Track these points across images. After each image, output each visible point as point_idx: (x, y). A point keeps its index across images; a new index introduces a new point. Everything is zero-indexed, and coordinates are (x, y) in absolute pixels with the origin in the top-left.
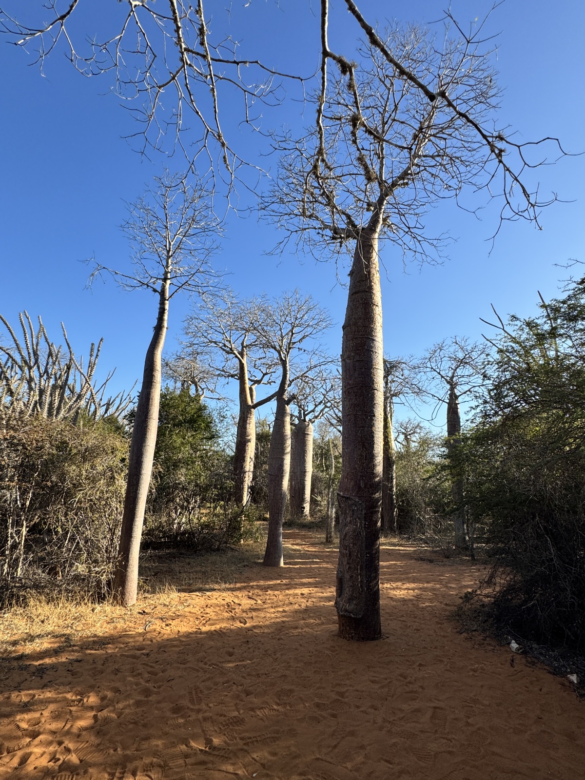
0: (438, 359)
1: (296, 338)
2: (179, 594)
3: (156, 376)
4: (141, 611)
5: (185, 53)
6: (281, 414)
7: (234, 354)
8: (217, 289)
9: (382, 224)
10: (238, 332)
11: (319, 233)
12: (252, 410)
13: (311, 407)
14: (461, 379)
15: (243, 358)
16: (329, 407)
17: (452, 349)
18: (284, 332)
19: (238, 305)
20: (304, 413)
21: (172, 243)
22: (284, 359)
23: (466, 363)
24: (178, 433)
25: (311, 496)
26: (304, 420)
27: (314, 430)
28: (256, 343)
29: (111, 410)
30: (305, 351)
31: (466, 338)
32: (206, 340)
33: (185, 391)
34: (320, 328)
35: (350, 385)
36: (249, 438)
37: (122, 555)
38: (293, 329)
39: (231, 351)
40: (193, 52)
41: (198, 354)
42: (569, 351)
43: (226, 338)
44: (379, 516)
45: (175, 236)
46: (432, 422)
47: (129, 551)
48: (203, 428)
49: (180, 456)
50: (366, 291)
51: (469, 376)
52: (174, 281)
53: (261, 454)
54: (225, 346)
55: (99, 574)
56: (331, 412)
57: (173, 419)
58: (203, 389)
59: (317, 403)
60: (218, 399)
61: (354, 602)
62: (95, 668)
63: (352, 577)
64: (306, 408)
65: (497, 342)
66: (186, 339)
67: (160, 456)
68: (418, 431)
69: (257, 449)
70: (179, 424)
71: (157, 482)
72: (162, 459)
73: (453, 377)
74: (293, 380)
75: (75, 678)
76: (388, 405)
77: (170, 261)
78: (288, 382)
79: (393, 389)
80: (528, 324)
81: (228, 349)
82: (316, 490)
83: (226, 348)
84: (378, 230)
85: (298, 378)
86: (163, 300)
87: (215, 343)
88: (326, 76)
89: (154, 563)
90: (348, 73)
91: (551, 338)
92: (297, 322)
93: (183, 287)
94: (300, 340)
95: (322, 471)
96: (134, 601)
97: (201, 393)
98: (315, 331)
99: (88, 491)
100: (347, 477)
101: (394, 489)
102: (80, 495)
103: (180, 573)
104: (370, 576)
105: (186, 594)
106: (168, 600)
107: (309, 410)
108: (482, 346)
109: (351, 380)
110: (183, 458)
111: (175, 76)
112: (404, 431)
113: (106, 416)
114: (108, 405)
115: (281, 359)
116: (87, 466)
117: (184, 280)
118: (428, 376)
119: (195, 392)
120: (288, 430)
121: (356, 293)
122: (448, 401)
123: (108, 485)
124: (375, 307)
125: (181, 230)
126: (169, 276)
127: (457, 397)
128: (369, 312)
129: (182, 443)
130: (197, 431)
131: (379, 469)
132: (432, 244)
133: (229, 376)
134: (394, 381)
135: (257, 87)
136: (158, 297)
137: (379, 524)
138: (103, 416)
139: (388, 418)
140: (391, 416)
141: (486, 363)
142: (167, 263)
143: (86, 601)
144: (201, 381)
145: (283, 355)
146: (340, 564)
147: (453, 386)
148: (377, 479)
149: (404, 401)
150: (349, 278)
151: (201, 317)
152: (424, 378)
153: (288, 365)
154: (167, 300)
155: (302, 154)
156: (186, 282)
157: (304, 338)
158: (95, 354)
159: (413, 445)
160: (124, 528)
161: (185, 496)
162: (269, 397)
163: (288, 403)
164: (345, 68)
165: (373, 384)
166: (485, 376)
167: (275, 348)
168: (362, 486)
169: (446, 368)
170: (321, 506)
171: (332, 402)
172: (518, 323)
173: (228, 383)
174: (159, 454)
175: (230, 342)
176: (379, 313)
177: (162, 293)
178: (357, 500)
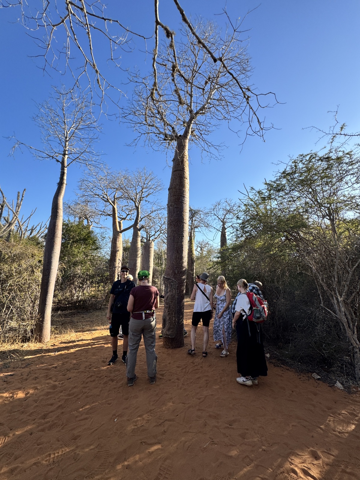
0: (218, 209)
1: (145, 194)
2: (76, 334)
3: (59, 212)
4: (52, 345)
5: (70, 5)
6: (135, 236)
7: (109, 202)
8: (97, 163)
9: (191, 134)
10: (111, 190)
11: (156, 136)
12: (120, 234)
13: (153, 233)
14: (228, 220)
15: (114, 205)
16: (163, 233)
17: (224, 205)
18: (138, 191)
19: (111, 174)
20: (149, 236)
21: (68, 133)
22: (137, 206)
23: (231, 212)
24: (76, 246)
25: (152, 279)
26: (149, 240)
27: (155, 245)
28: (122, 197)
29: (34, 234)
30: (149, 202)
31: (231, 199)
32: (92, 193)
33: (80, 222)
34: (157, 190)
35: (171, 220)
36: (118, 249)
37: (40, 315)
38: (142, 189)
39: (107, 201)
40: (75, 6)
41: (88, 202)
42: (275, 206)
43: (105, 193)
44: (185, 287)
45: (70, 128)
46: (214, 241)
47: (45, 312)
48: (91, 243)
49: (77, 259)
50: (181, 171)
51: (232, 218)
52: (71, 156)
53: (126, 258)
54: (104, 197)
55: (25, 326)
56: (164, 236)
57: (73, 238)
58: (91, 222)
59: (156, 231)
60: (101, 228)
61: (171, 330)
62: (22, 378)
63: (170, 318)
64: (150, 234)
65: (244, 201)
66: (80, 192)
67: (65, 259)
68: (207, 246)
69: (123, 255)
70: (76, 241)
71: (62, 273)
72: (66, 261)
73: (224, 219)
74: (143, 218)
75: (9, 385)
76: (193, 232)
77: (67, 144)
78: (140, 219)
79: (195, 224)
80: (259, 192)
81: (106, 200)
82: (155, 276)
83: (104, 199)
84: (188, 137)
85: (145, 217)
86: (63, 167)
87: (98, 195)
88: (158, 37)
89: (62, 318)
90: (170, 38)
91: (268, 199)
92: (145, 186)
93: (76, 160)
94: (147, 196)
95: (158, 266)
96: (49, 339)
97: (90, 224)
98: (155, 192)
99: (16, 279)
100: (169, 269)
101: (194, 274)
102: (10, 282)
103: (77, 322)
104: (179, 317)
105: (81, 333)
106: (69, 337)
107: (152, 235)
108: (238, 204)
109: (172, 217)
110: (79, 260)
111: (64, 20)
112: (200, 246)
113: (31, 236)
114: (32, 230)
115: (136, 206)
116: (15, 265)
117: (77, 156)
118: (212, 218)
119: (87, 223)
120: (139, 244)
121: (176, 171)
122: (221, 231)
123: (30, 275)
124: (185, 179)
125: (74, 125)
126: (67, 153)
127: (225, 229)
128: (182, 182)
129: (79, 252)
130: (87, 245)
131: (185, 264)
132: (216, 148)
133: (107, 215)
134: (196, 220)
135: (118, 38)
136: (60, 165)
137: (184, 292)
138: (29, 236)
139: (192, 239)
140: (194, 238)
141: (239, 211)
142: (66, 144)
143: (17, 342)
144: (90, 217)
145: (137, 205)
146: (164, 312)
147: (224, 223)
148: (184, 269)
149: (200, 230)
150: (172, 163)
151: (89, 180)
152: (211, 219)
153: (139, 209)
154: (66, 167)
155: (147, 87)
156: (78, 157)
157: (148, 195)
158: (20, 199)
159: (204, 252)
160: (41, 300)
161: (81, 281)
162: (130, 227)
163: (140, 230)
164: (169, 34)
165: (183, 220)
166: (238, 218)
167: (132, 200)
168: (176, 272)
169: (221, 213)
170: (157, 284)
171: (164, 230)
172: (254, 191)
173: (106, 219)
174: (64, 258)
175: (107, 195)
176: (187, 182)
177: (63, 163)
178: (174, 280)
